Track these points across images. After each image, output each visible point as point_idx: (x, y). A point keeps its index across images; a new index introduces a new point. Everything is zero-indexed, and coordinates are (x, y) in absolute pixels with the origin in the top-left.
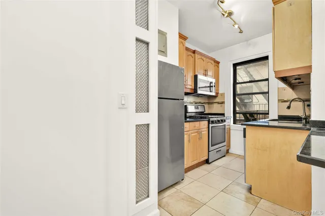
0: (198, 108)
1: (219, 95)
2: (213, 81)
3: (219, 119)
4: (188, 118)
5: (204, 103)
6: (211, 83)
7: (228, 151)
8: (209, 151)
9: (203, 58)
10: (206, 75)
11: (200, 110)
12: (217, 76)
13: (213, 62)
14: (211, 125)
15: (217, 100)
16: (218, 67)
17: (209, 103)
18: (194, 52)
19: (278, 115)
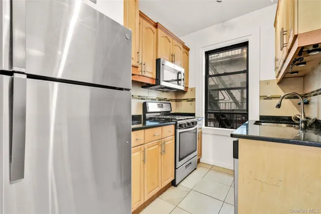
0: (162, 106)
1: (189, 90)
2: (183, 70)
3: (190, 121)
4: (148, 120)
5: (171, 100)
6: (179, 73)
7: (199, 161)
8: (175, 169)
9: (168, 36)
10: (173, 61)
11: (165, 108)
12: (186, 66)
13: (181, 47)
14: (179, 131)
15: (186, 96)
16: (188, 55)
17: (176, 101)
18: (156, 25)
19: (260, 116)
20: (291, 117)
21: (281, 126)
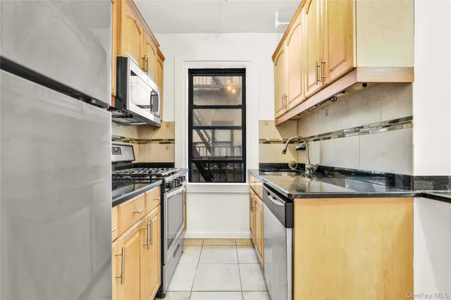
0: (119, 152)
1: (163, 125)
5: (131, 140)
8: (163, 265)
11: (125, 155)
13: (155, 50)
14: (167, 196)
15: (158, 135)
16: (162, 67)
17: (140, 141)
19: (260, 164)
20: (287, 164)
21: (280, 175)
